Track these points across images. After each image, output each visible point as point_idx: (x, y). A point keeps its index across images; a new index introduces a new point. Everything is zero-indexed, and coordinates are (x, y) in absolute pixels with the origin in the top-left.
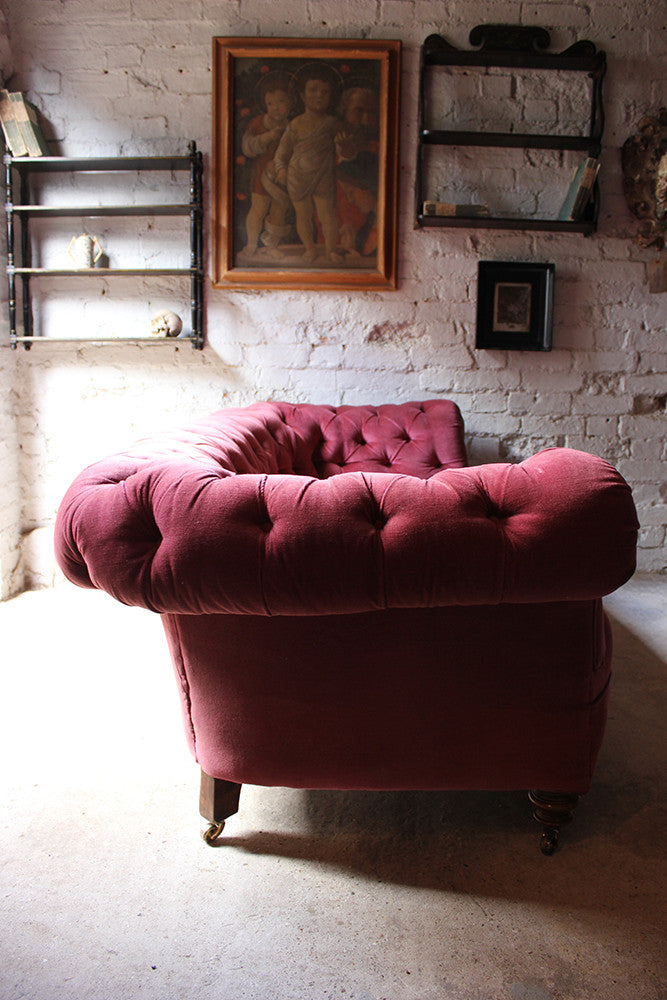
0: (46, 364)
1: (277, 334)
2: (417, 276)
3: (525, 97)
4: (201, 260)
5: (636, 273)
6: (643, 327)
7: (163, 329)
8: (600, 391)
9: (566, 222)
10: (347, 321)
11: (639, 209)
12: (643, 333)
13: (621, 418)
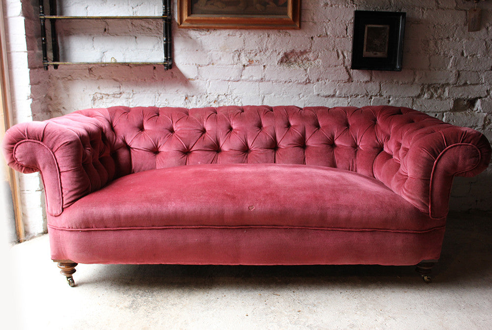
0: (69, 78)
1: (220, 58)
2: (313, 20)
4: (170, 9)
5: (460, 18)
6: (462, 54)
8: (432, 97)
10: (267, 49)
12: (463, 58)
13: (444, 114)
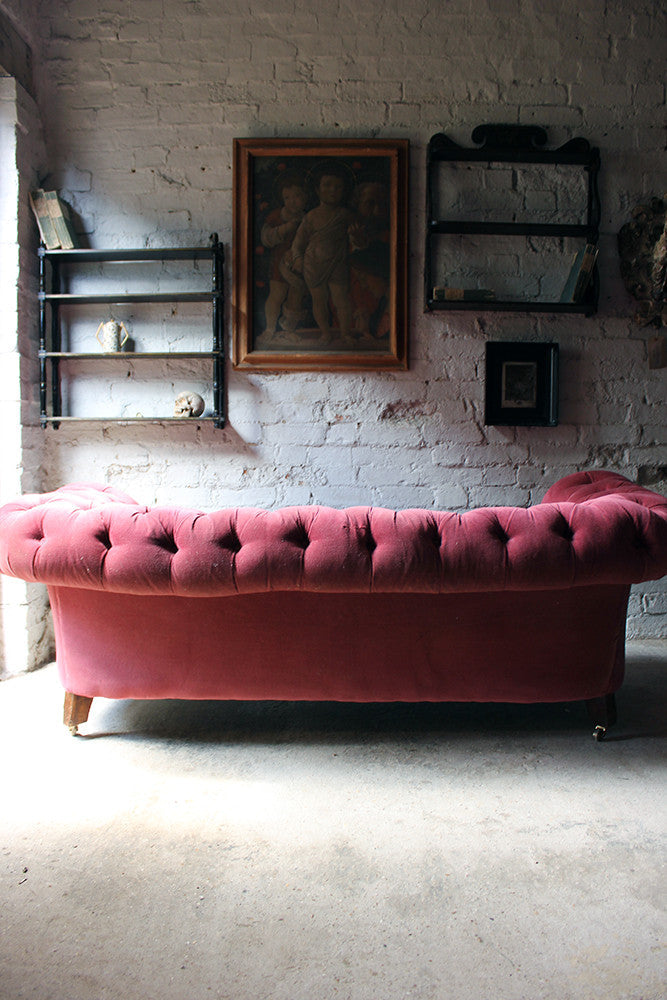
0: (73, 442)
1: (295, 413)
2: (428, 357)
3: (525, 189)
4: (223, 344)
5: (636, 350)
6: (645, 401)
7: (187, 410)
8: (605, 464)
9: (568, 304)
10: (362, 400)
11: (637, 291)
12: (645, 406)
